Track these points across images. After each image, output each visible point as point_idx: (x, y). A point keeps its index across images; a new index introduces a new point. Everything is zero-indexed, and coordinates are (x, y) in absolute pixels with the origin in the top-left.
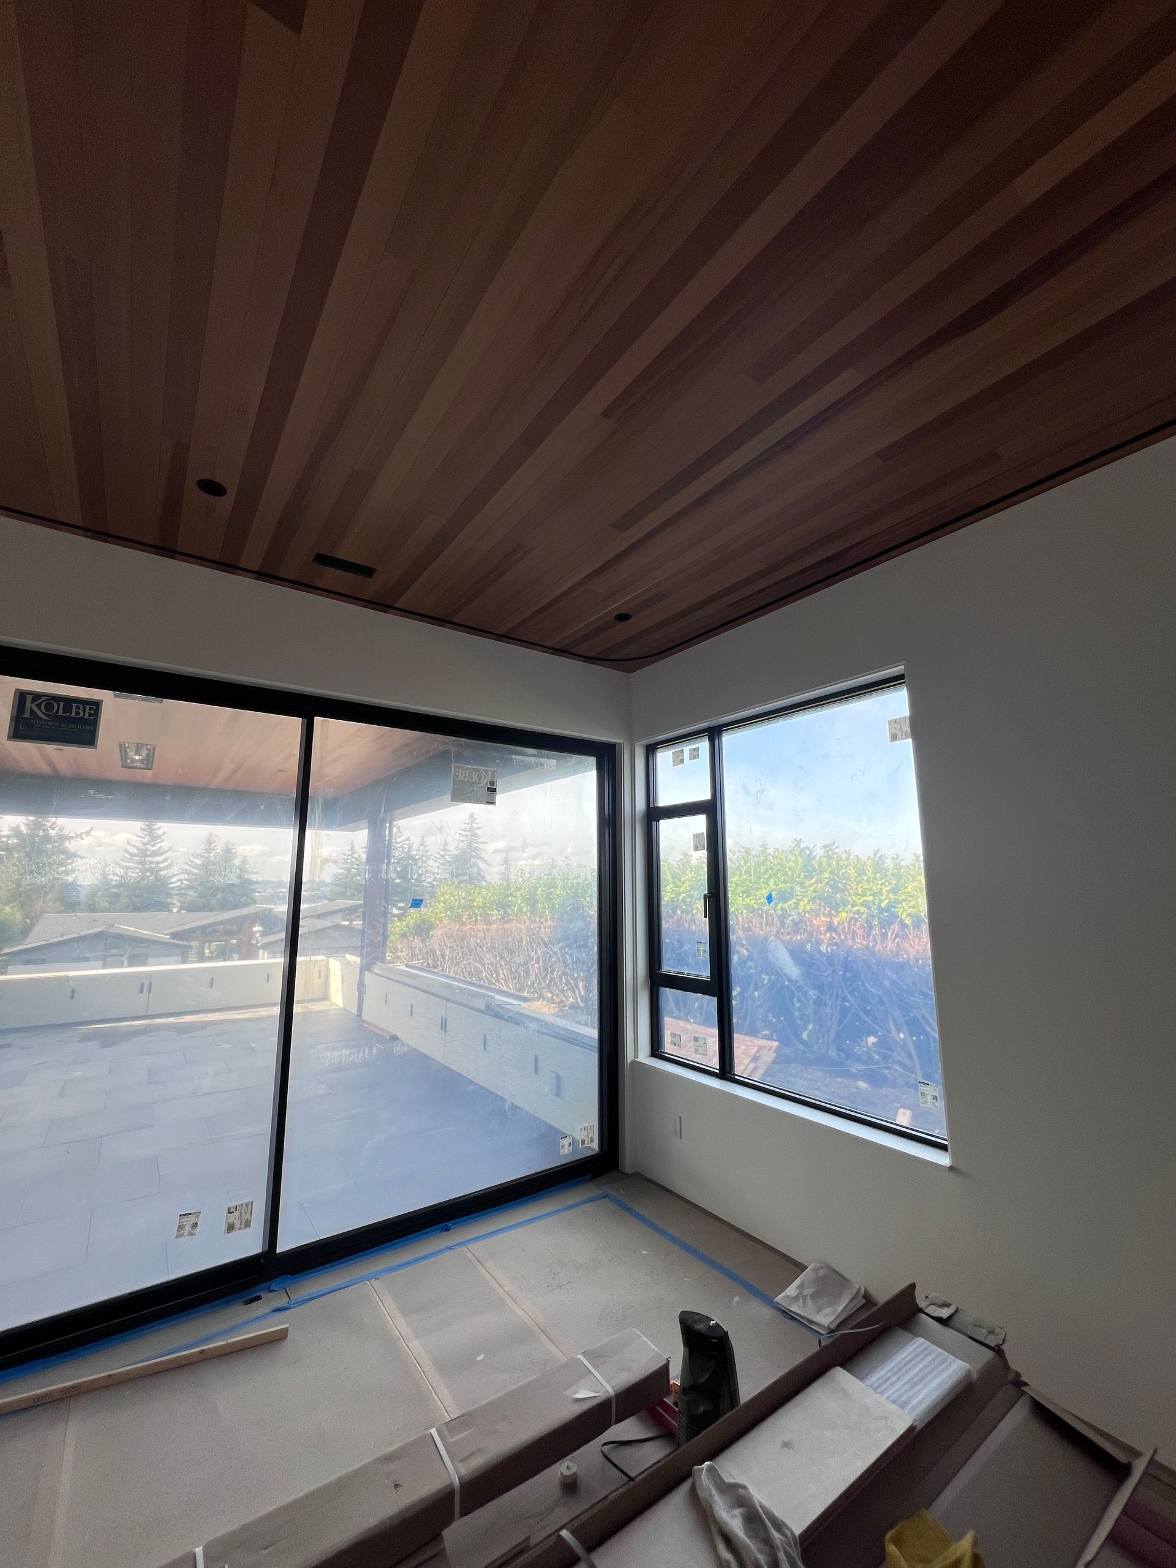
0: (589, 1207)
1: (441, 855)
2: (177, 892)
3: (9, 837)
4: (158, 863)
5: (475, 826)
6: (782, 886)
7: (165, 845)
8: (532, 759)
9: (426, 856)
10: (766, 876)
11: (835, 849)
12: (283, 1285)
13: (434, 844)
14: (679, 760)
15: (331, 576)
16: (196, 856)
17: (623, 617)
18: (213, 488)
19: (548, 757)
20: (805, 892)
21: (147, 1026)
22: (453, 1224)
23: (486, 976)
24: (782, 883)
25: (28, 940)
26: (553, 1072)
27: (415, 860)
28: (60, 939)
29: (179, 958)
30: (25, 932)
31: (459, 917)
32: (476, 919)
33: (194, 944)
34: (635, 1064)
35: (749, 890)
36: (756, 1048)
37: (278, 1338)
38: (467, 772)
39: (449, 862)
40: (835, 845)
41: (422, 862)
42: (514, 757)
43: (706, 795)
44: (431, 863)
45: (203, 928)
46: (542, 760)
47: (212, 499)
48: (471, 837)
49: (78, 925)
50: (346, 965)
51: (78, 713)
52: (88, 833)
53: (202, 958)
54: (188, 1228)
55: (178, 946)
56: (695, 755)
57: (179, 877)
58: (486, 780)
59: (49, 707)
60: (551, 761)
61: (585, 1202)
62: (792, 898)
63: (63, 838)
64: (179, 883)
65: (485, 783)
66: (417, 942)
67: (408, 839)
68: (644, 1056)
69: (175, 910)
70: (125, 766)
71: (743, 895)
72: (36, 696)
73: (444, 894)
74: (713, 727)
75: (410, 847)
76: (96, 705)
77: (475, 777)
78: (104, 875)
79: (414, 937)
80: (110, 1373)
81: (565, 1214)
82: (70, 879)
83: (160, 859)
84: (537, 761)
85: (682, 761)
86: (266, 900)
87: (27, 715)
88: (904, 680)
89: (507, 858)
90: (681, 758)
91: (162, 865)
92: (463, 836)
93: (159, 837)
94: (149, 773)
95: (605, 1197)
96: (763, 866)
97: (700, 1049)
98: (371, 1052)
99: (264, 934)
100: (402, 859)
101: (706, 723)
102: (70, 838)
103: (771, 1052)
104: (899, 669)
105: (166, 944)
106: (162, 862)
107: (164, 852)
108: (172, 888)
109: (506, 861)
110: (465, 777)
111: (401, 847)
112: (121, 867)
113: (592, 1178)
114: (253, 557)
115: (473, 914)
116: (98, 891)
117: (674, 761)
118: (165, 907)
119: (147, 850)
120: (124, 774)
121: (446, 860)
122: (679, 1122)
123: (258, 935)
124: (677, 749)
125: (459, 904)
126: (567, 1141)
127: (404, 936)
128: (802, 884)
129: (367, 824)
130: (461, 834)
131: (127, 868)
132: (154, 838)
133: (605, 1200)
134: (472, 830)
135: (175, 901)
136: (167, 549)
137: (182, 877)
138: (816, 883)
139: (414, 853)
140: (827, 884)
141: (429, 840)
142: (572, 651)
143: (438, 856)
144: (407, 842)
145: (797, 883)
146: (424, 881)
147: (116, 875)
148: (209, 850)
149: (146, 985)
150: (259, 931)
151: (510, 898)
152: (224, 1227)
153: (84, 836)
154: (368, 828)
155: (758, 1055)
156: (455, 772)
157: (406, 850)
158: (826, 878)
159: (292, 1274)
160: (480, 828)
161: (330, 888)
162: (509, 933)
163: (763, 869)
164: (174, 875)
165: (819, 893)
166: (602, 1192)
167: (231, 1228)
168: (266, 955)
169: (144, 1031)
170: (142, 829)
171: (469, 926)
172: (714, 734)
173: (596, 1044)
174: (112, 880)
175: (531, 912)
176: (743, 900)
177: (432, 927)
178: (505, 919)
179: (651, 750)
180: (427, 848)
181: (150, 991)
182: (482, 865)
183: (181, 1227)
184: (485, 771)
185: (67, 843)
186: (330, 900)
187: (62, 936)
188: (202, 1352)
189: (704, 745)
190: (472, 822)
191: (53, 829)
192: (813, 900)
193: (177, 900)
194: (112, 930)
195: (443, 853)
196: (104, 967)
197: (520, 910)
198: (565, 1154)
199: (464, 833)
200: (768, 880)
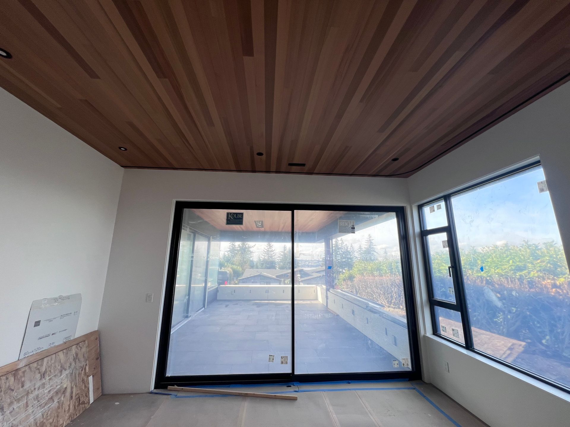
0: (406, 391)
1: (359, 250)
2: (277, 263)
3: (238, 247)
4: (272, 254)
5: (371, 239)
6: (518, 263)
7: (273, 249)
8: (368, 216)
9: (353, 251)
10: (508, 259)
11: (554, 244)
12: (297, 385)
13: (356, 246)
14: (432, 210)
15: (294, 168)
16: (281, 252)
17: (395, 160)
18: (260, 154)
19: (374, 214)
20: (534, 267)
21: (268, 303)
22: (351, 382)
23: (375, 297)
24: (518, 262)
25: (243, 276)
26: (393, 335)
27: (349, 252)
28: (250, 276)
29: (279, 284)
30: (243, 273)
31: (363, 274)
32: (369, 275)
33: (282, 280)
34: (425, 337)
35: (498, 265)
36: (511, 344)
37: (294, 399)
38: (344, 223)
39: (362, 253)
40: (554, 243)
41: (352, 253)
42: (361, 216)
43: (446, 224)
44: (355, 253)
45: (285, 274)
46: (372, 216)
47: (260, 156)
48: (370, 244)
49: (253, 272)
50: (322, 288)
51: (239, 217)
52: (255, 246)
53: (285, 284)
54: (271, 359)
55: (278, 280)
56: (439, 207)
57: (277, 259)
58: (351, 225)
59: (233, 216)
60: (375, 216)
61: (405, 389)
62: (525, 270)
63: (249, 247)
64: (278, 260)
65: (350, 226)
66: (349, 283)
67: (346, 245)
68: (429, 333)
69: (277, 269)
70: (257, 227)
71: (495, 268)
72: (231, 213)
73: (357, 265)
74: (445, 195)
75: (347, 247)
76: (242, 214)
77: (346, 224)
78: (259, 258)
79: (348, 281)
80: (255, 393)
81: (396, 390)
82: (251, 259)
83: (272, 253)
84: (370, 216)
85: (434, 211)
86: (302, 266)
87: (229, 218)
88: (540, 163)
89: (386, 251)
90: (433, 209)
91: (273, 255)
92: (367, 243)
93: (271, 246)
94: (263, 229)
95: (414, 389)
96: (505, 254)
97: (455, 334)
98: (318, 316)
99: (301, 277)
100: (345, 252)
101: (443, 194)
102: (251, 247)
103: (521, 347)
104: (537, 158)
105: (274, 279)
106: (273, 254)
107: (273, 251)
108: (276, 262)
109: (386, 253)
110: (343, 225)
111: (344, 248)
112: (263, 255)
113: (409, 380)
114: (273, 168)
115: (368, 273)
116: (258, 263)
117: (430, 211)
118: (274, 268)
119: (269, 250)
120: (257, 229)
121: (361, 252)
122: (447, 365)
123: (299, 277)
124: (431, 206)
125: (362, 269)
126: (396, 362)
127: (344, 280)
128: (532, 263)
129: (324, 241)
130: (366, 242)
131: (264, 256)
132: (271, 247)
133: (414, 390)
134: (370, 240)
135: (277, 266)
136: (254, 171)
137: (278, 258)
138: (541, 262)
139: (349, 250)
140: (549, 263)
141: (353, 245)
142: (379, 175)
143: (358, 251)
144: (346, 246)
145: (528, 262)
146: (353, 260)
147: (262, 258)
148: (285, 250)
149: (267, 291)
150: (299, 276)
151: (381, 267)
152: (280, 362)
153: (254, 247)
154: (325, 242)
155: (512, 347)
156: (339, 223)
157: (346, 249)
158: (547, 260)
159: (300, 382)
160: (373, 240)
161: (322, 262)
162: (382, 281)
163: (505, 255)
164: (276, 258)
165: (543, 268)
166: (413, 387)
167: (282, 363)
168: (302, 284)
169: (267, 304)
170: (267, 244)
171: (367, 277)
172: (447, 198)
173: (406, 325)
174: (261, 259)
175: (391, 273)
176: (495, 270)
177: (354, 277)
178: (381, 275)
179: (420, 207)
180: (354, 248)
181: (268, 292)
182: (375, 254)
183: (270, 359)
184: (350, 222)
185: (250, 249)
186: (322, 267)
187: (250, 275)
188: (275, 395)
189: (443, 204)
190: (370, 238)
191: (247, 245)
192: (540, 271)
193: (278, 266)
194: (262, 274)
195: (360, 250)
196: (260, 284)
197: (386, 272)
198: (395, 367)
199: (367, 242)
200: (509, 260)
